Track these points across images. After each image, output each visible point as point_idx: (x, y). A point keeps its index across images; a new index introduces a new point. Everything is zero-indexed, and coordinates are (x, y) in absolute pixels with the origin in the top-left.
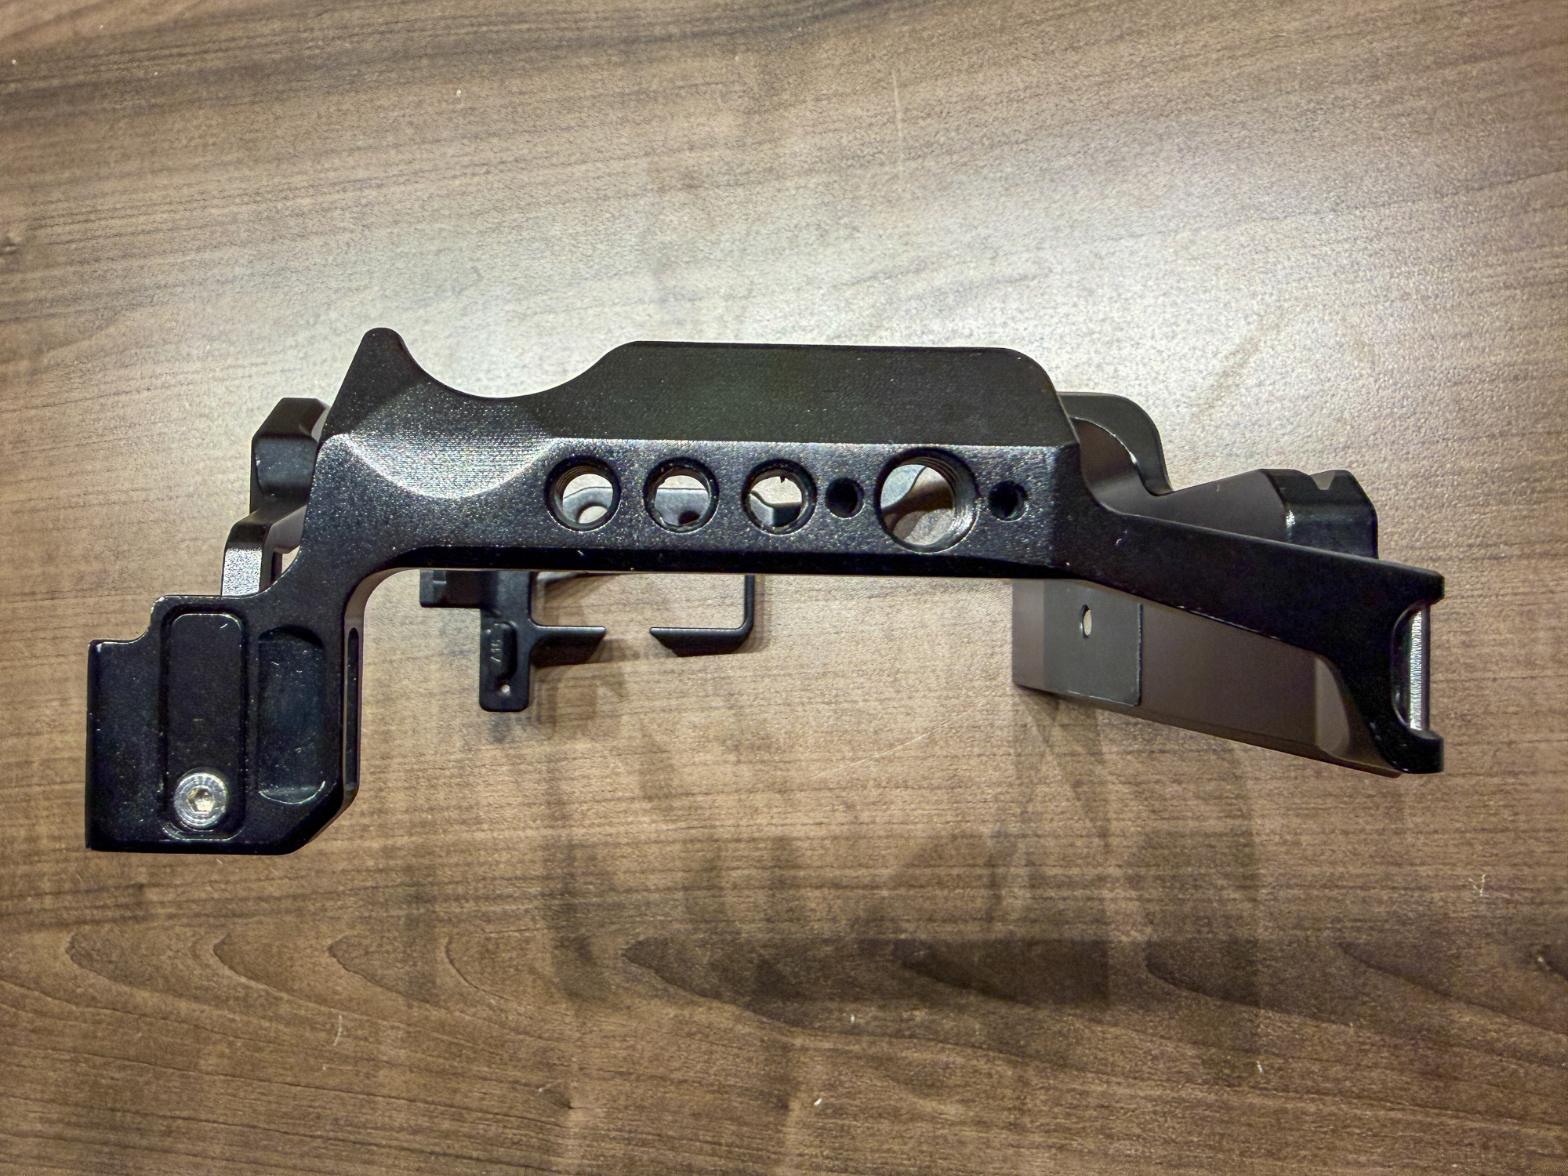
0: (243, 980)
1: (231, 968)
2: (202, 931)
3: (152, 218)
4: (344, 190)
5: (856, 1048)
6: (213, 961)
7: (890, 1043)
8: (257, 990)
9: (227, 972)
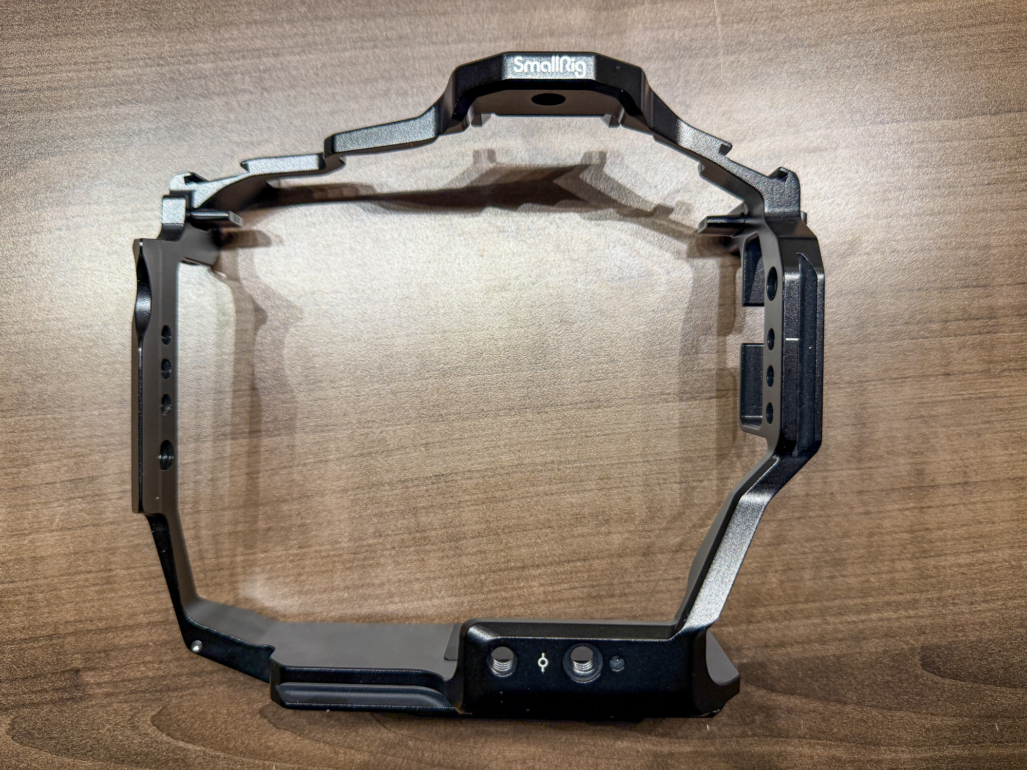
0: (181, 744)
1: (168, 735)
2: (139, 705)
3: (58, 76)
4: (244, 57)
5: (712, 749)
6: (151, 730)
7: (738, 742)
8: (196, 751)
9: (165, 738)
